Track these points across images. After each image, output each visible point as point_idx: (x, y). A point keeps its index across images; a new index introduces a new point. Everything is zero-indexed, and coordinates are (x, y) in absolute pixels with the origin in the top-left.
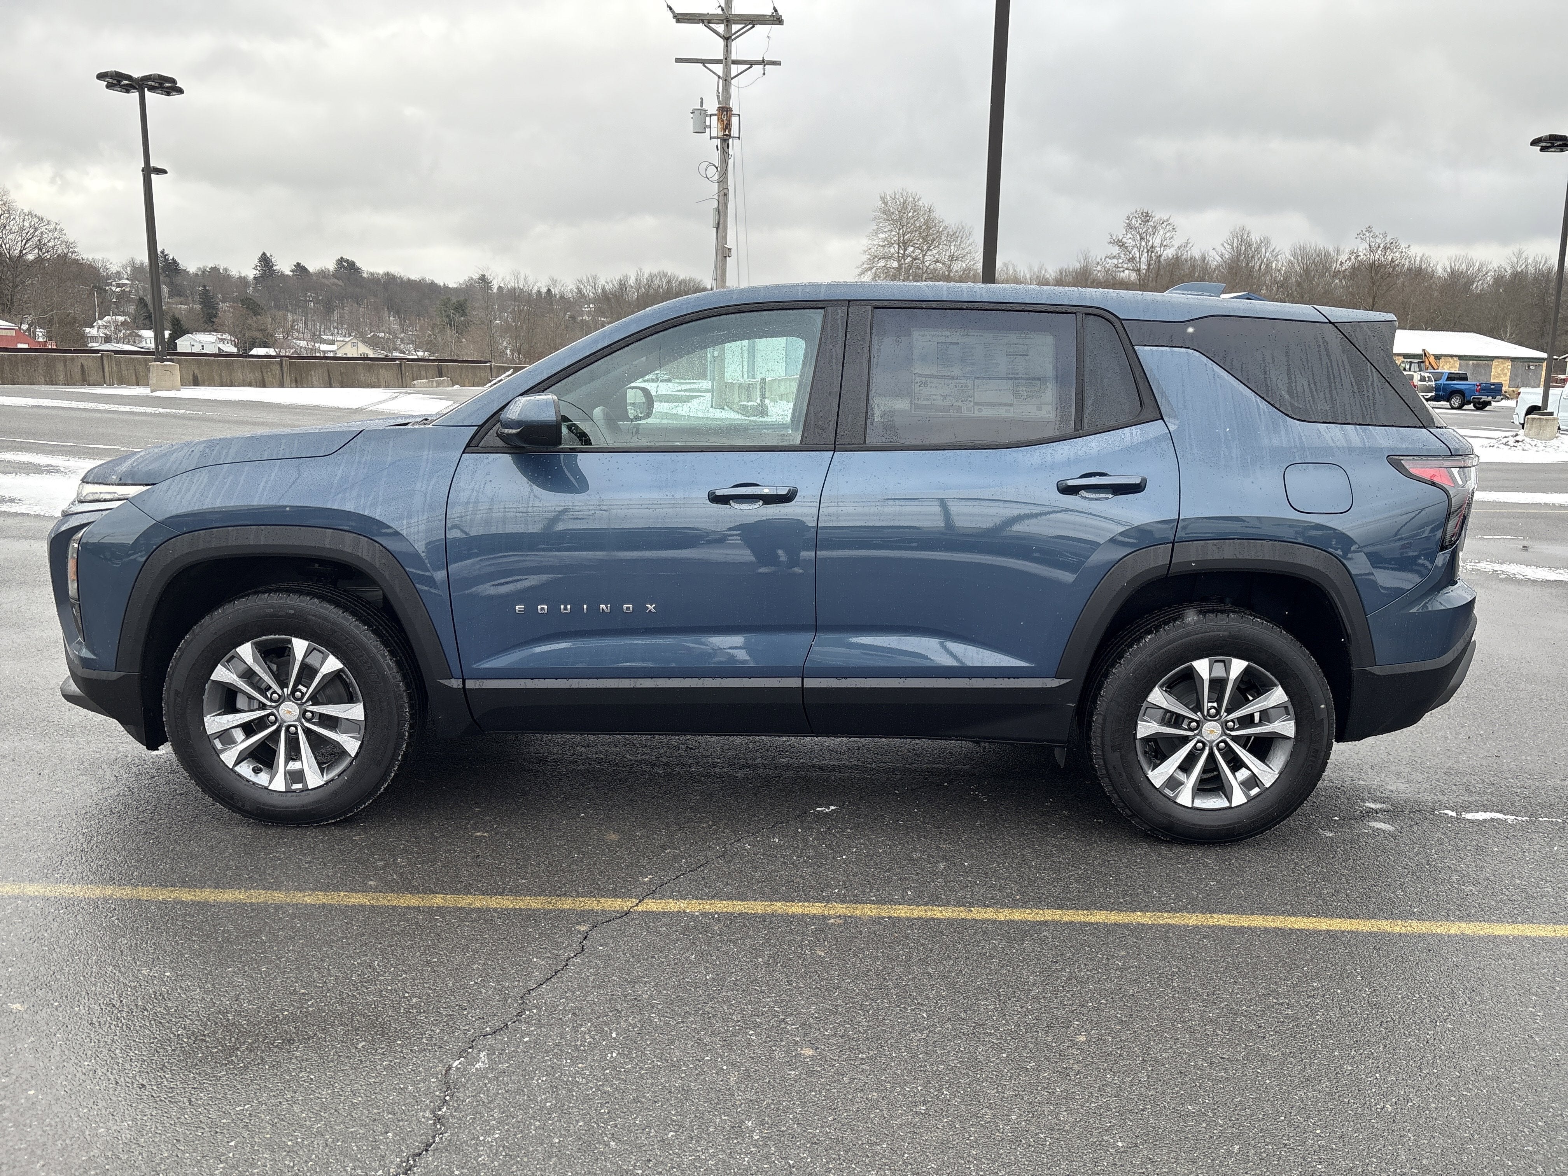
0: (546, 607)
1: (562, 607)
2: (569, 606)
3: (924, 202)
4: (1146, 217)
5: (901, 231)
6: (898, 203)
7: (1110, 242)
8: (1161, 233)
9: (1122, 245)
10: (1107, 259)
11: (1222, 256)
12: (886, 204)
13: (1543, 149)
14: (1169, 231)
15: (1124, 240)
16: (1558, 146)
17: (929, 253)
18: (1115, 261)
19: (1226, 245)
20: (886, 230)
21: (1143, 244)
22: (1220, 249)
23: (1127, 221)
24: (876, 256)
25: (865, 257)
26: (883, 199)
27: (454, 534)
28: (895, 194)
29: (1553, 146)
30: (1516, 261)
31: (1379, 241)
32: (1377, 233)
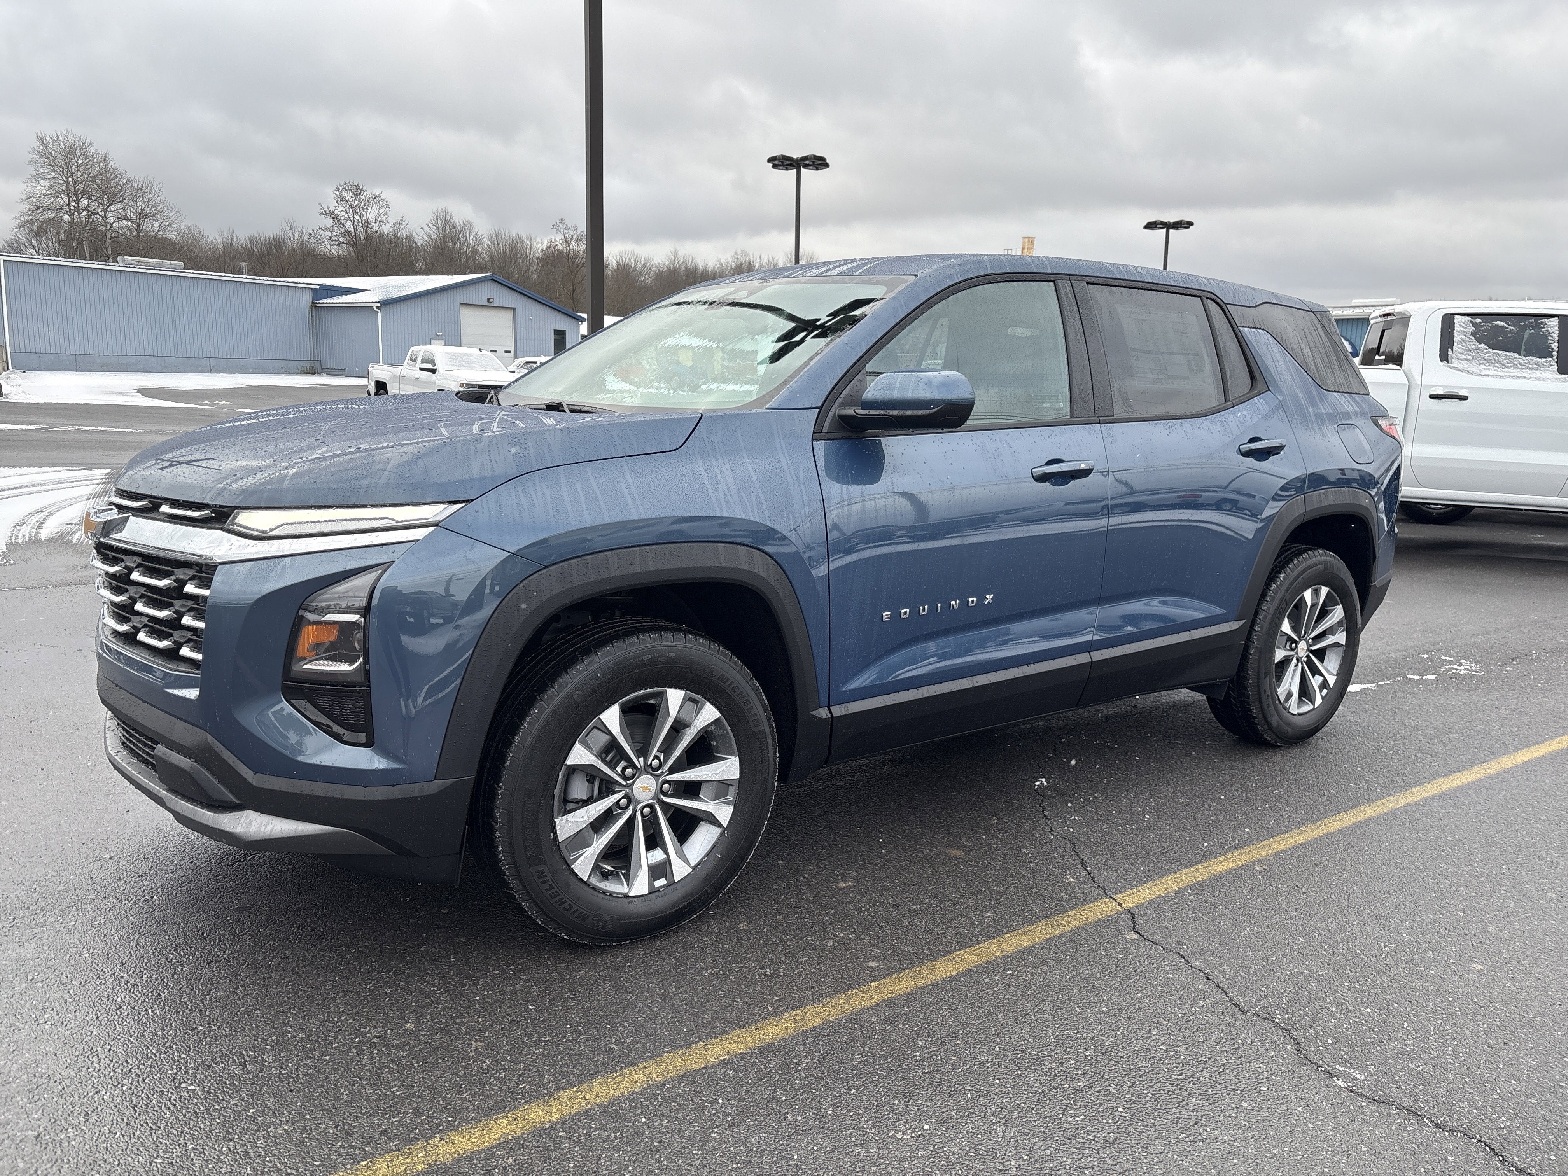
0: (908, 610)
1: (921, 608)
2: (926, 607)
3: (98, 148)
4: (357, 191)
5: (70, 179)
6: (63, 146)
7: (321, 214)
8: (375, 208)
9: (335, 218)
10: (320, 230)
11: (429, 236)
12: (45, 145)
13: (775, 166)
14: (382, 206)
15: (336, 212)
16: (787, 165)
17: (113, 208)
18: (329, 233)
19: (430, 225)
20: (49, 177)
21: (357, 217)
22: (427, 229)
23: (337, 193)
24: (39, 208)
25: (25, 207)
26: (41, 140)
27: (834, 536)
28: (58, 137)
29: (783, 165)
30: (673, 259)
31: (571, 233)
32: (569, 226)
